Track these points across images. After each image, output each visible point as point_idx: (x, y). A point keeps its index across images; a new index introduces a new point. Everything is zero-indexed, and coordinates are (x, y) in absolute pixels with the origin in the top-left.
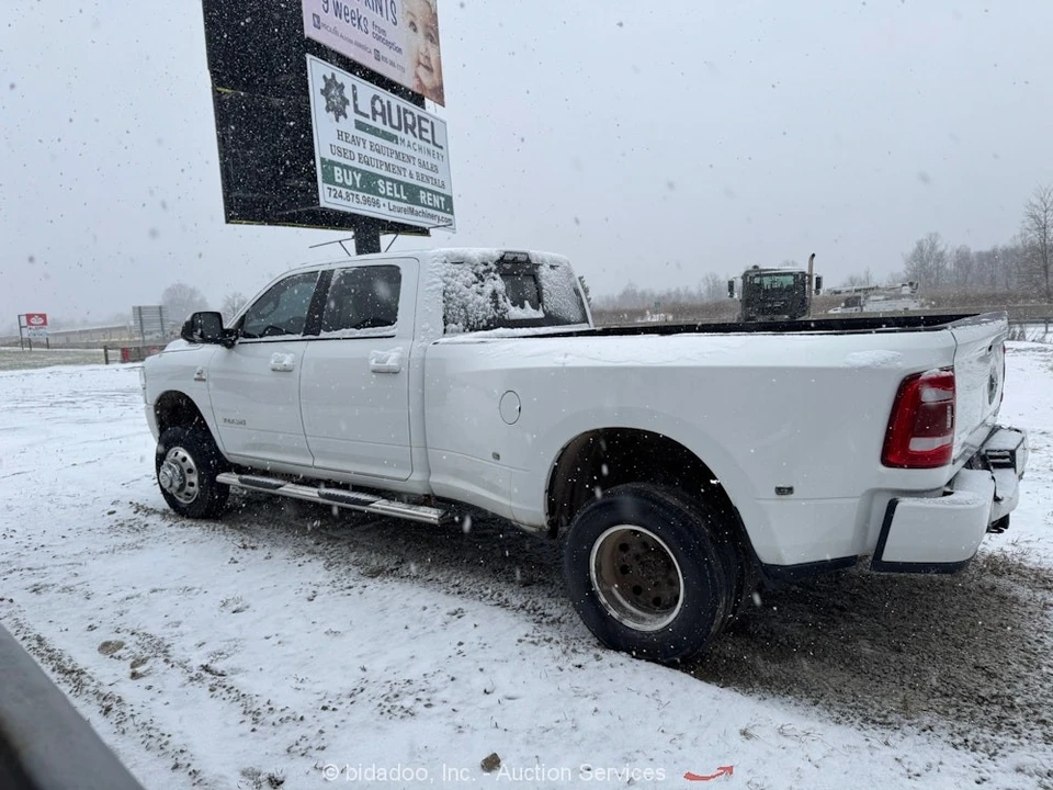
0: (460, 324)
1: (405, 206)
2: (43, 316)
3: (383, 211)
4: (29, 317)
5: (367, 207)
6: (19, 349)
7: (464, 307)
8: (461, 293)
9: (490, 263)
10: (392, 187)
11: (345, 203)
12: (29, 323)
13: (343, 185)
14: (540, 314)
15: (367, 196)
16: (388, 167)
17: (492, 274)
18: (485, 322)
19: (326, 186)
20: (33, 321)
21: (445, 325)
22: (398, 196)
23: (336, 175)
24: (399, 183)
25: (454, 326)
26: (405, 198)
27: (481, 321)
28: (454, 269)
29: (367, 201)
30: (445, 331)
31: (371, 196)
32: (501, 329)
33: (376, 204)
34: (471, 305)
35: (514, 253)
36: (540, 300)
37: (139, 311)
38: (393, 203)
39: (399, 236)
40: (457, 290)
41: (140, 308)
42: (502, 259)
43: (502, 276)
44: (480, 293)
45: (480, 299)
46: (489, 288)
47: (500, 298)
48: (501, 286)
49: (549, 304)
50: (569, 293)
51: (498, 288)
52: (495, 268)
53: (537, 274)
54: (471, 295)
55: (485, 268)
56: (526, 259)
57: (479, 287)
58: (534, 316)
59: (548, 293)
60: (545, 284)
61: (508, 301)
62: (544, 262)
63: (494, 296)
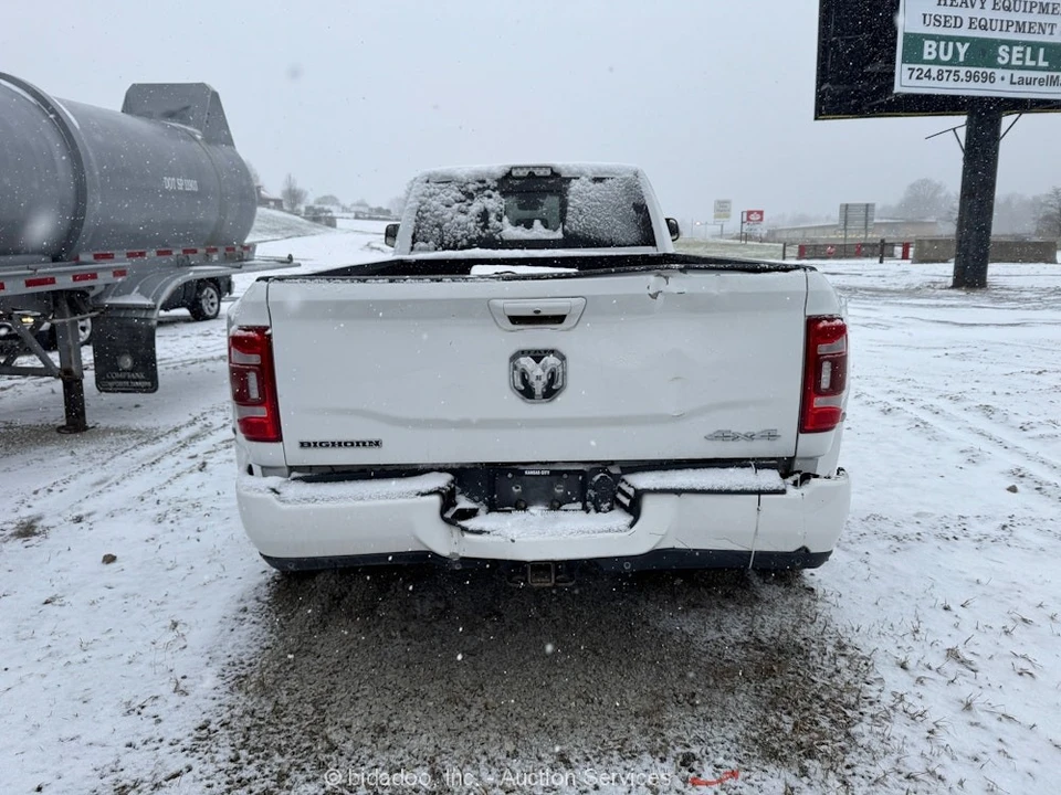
0: (431, 242)
1: (1043, 75)
2: (761, 213)
3: (1001, 85)
4: (750, 213)
5: (972, 84)
6: (738, 242)
7: (439, 226)
8: (436, 213)
9: (488, 180)
10: (1024, 53)
11: (936, 83)
12: (748, 219)
13: (937, 61)
14: (559, 235)
15: (973, 70)
16: (1020, 27)
17: (487, 192)
18: (465, 242)
19: (906, 66)
20: (752, 217)
21: (413, 243)
22: (1033, 63)
23: (926, 50)
24: (1035, 46)
25: (422, 244)
26: (1046, 64)
27: (461, 240)
28: (434, 188)
29: (970, 77)
30: (412, 249)
31: (981, 70)
32: (478, 249)
33: (990, 78)
34: (447, 224)
35: (528, 167)
36: (563, 220)
37: (846, 208)
38: (1018, 74)
39: (1024, 115)
40: (432, 209)
41: (847, 205)
42: (508, 175)
43: (504, 194)
44: (465, 213)
45: (462, 218)
46: (476, 207)
47: (492, 218)
48: (496, 204)
49: (575, 223)
50: (620, 209)
51: (489, 207)
52: (496, 185)
53: (566, 189)
54: (450, 214)
55: (481, 186)
56: (549, 173)
57: (464, 207)
58: (544, 237)
59: (577, 211)
60: (574, 201)
61: (505, 220)
62: (582, 174)
63: (484, 215)
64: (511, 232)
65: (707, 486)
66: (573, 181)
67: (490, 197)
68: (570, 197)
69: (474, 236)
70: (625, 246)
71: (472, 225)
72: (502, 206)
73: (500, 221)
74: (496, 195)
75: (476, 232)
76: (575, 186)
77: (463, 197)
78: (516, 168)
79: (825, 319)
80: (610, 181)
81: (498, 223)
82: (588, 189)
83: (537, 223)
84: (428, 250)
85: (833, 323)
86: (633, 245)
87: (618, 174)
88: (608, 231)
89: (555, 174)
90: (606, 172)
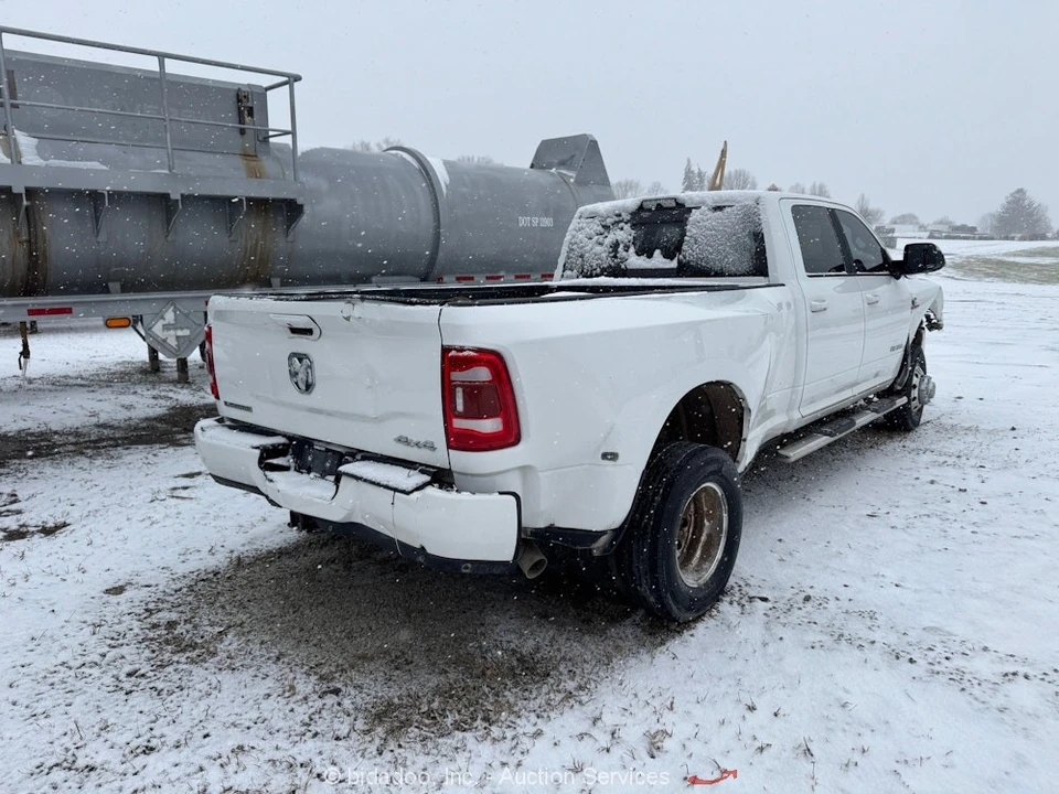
0: (575, 271)
7: (582, 256)
8: (581, 245)
9: (623, 214)
14: (674, 264)
17: (621, 224)
18: (598, 271)
21: (563, 271)
25: (569, 273)
27: (595, 269)
30: (563, 276)
32: (608, 277)
34: (587, 255)
35: (657, 200)
36: (679, 250)
42: (641, 208)
43: (634, 226)
44: (601, 244)
45: (598, 249)
46: (611, 238)
47: (621, 249)
48: (625, 236)
49: (690, 252)
50: (734, 238)
51: (619, 238)
52: (629, 218)
53: (687, 219)
54: (590, 246)
55: (617, 219)
56: (674, 205)
57: (601, 238)
58: (661, 266)
59: (692, 241)
60: (691, 229)
61: (632, 250)
62: (704, 203)
63: (615, 246)
64: (635, 261)
65: (369, 477)
66: (693, 211)
67: (622, 229)
68: (688, 227)
69: (605, 266)
70: (736, 275)
71: (604, 255)
72: (631, 238)
73: (627, 251)
74: (627, 227)
75: (608, 262)
76: (695, 215)
77: (602, 230)
78: (646, 201)
79: (455, 349)
80: (728, 209)
81: (625, 253)
82: (705, 218)
83: (657, 252)
84: (571, 277)
85: (461, 354)
86: (744, 275)
87: (739, 202)
88: (720, 261)
89: (680, 205)
90: (727, 200)
